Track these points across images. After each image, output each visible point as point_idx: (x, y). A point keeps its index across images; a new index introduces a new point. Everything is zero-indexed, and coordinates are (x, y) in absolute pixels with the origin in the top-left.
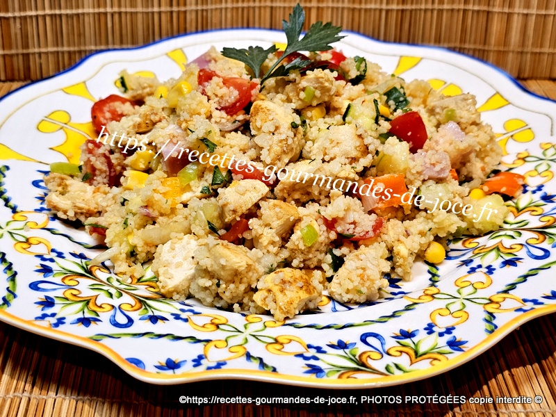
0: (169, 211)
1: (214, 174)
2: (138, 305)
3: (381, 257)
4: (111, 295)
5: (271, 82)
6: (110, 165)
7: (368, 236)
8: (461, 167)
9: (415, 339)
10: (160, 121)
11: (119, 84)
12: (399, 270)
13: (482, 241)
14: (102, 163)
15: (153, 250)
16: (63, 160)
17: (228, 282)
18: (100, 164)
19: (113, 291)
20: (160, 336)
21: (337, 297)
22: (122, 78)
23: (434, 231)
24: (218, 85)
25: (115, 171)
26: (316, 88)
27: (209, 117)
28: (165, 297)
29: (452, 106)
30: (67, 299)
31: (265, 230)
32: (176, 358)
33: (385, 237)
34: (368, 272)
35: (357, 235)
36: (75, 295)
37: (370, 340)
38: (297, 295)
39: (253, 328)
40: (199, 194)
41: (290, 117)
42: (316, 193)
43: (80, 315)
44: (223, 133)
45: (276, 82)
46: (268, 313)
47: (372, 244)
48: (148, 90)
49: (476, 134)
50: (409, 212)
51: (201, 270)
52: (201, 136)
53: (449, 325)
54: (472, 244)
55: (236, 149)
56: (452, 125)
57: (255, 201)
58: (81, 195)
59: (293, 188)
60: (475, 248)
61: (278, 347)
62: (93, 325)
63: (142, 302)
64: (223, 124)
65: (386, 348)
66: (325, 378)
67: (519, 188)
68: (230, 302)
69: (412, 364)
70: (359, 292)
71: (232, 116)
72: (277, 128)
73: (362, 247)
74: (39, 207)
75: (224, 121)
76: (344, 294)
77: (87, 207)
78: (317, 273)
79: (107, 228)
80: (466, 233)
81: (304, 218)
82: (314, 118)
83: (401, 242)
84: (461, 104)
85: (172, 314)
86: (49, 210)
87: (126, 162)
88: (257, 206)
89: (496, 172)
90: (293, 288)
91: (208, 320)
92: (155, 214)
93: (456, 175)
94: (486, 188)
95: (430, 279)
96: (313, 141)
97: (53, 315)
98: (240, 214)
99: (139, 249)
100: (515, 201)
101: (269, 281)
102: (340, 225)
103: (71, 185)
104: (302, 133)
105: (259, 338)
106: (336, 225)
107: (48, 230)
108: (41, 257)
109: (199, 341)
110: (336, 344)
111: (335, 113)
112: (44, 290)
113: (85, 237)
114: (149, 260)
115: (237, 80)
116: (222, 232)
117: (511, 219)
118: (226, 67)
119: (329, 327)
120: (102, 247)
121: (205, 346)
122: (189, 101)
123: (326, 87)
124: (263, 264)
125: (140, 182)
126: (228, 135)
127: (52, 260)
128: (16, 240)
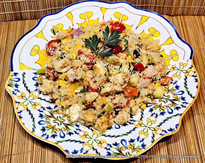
1: (84, 87)
2: (66, 128)
4: (59, 125)
6: (54, 75)
7: (125, 106)
9: (134, 143)
10: (68, 66)
17: (88, 123)
19: (59, 122)
20: (72, 141)
21: (116, 122)
22: (53, 30)
27: (81, 67)
29: (153, 56)
31: (97, 105)
32: (76, 149)
33: (130, 105)
34: (124, 118)
35: (122, 106)
36: (50, 126)
37: (123, 142)
38: (106, 127)
39: (94, 137)
40: (80, 92)
41: (104, 71)
42: (111, 93)
43: (52, 134)
51: (80, 118)
53: (143, 138)
54: (154, 101)
57: (95, 99)
60: (155, 104)
61: (100, 145)
62: (55, 137)
65: (127, 146)
69: (132, 152)
70: (122, 123)
71: (88, 66)
72: (101, 75)
74: (36, 89)
78: (111, 116)
83: (134, 107)
84: (156, 56)
85: (74, 131)
90: (105, 124)
91: (83, 134)
92: (68, 97)
95: (141, 115)
96: (111, 76)
97: (46, 134)
98: (91, 103)
100: (168, 86)
101: (99, 122)
105: (96, 141)
106: (116, 105)
107: (40, 98)
108: (39, 110)
109: (81, 143)
110: (115, 144)
112: (42, 124)
114: (67, 108)
116: (86, 104)
117: (166, 94)
119: (113, 136)
121: (83, 144)
123: (115, 61)
124: (97, 114)
125: (63, 84)
127: (42, 112)
128: (32, 104)
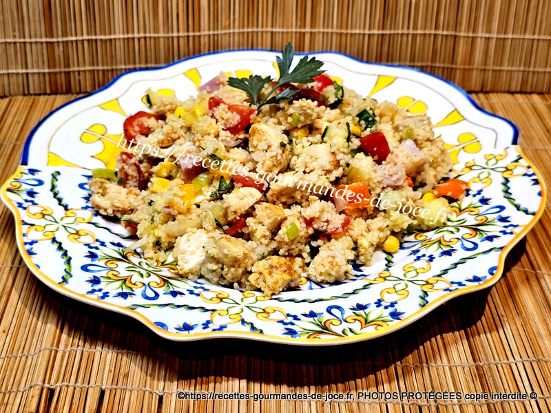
0: (185, 211)
1: (220, 182)
2: (162, 283)
3: (347, 248)
4: (142, 276)
5: (266, 107)
6: (139, 172)
7: (338, 231)
8: (416, 176)
9: (367, 311)
10: (179, 138)
11: (145, 100)
12: (362, 258)
13: (430, 235)
14: (133, 171)
15: (173, 241)
16: (102, 166)
17: (230, 267)
18: (131, 171)
19: (143, 272)
20: (179, 306)
21: (313, 278)
22: (148, 96)
23: (390, 228)
24: (224, 111)
25: (143, 177)
26: (301, 114)
27: (217, 136)
28: (182, 277)
29: (412, 126)
30: (109, 278)
31: (259, 226)
32: (191, 323)
33: (351, 232)
34: (337, 259)
35: (329, 231)
36: (115, 275)
37: (334, 311)
38: (282, 277)
39: (247, 301)
40: (209, 198)
41: (280, 138)
42: (299, 197)
43: (120, 291)
44: (228, 149)
45: (270, 107)
46: (259, 290)
47: (341, 237)
48: (168, 107)
49: (430, 149)
50: (372, 213)
51: (210, 257)
52: (210, 153)
53: (393, 300)
54: (422, 237)
55: (238, 162)
56: (409, 143)
57: (251, 204)
58: (118, 196)
59: (281, 193)
60: (423, 241)
61: (265, 315)
62: (129, 297)
63: (165, 281)
64: (228, 141)
65: (345, 317)
66: (298, 338)
67: (463, 192)
68: (231, 281)
69: (362, 328)
70: (330, 275)
71: (235, 135)
72: (269, 147)
73: (333, 240)
74: (84, 205)
75: (228, 139)
76: (318, 276)
77: (122, 206)
78: (298, 260)
79: (138, 224)
80: (418, 228)
81: (289, 217)
82: (299, 137)
83: (364, 236)
84: (419, 124)
85: (188, 290)
86: (93, 208)
87: (152, 170)
88: (253, 208)
89: (445, 179)
90: (279, 271)
91: (214, 295)
92: (175, 213)
93: (411, 182)
94: (436, 192)
95: (386, 265)
96: (298, 156)
97: (100, 290)
98: (239, 214)
99: (163, 240)
100: (459, 203)
101: (261, 266)
102: (316, 223)
103: (109, 188)
104: (289, 150)
105: (252, 308)
106: (313, 223)
107: (93, 224)
108: (88, 245)
109: (208, 310)
110: (308, 313)
111: (317, 132)
112: (92, 271)
113: (121, 229)
114: (170, 247)
115: (239, 107)
116: (226, 228)
117: (454, 217)
118: (231, 95)
119: (304, 301)
120: (133, 237)
121: (212, 313)
122: (201, 124)
123: (308, 113)
124: (257, 253)
125: (163, 187)
126: (232, 151)
127: (97, 248)
128: (69, 232)
